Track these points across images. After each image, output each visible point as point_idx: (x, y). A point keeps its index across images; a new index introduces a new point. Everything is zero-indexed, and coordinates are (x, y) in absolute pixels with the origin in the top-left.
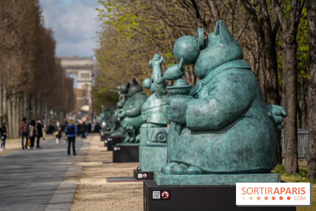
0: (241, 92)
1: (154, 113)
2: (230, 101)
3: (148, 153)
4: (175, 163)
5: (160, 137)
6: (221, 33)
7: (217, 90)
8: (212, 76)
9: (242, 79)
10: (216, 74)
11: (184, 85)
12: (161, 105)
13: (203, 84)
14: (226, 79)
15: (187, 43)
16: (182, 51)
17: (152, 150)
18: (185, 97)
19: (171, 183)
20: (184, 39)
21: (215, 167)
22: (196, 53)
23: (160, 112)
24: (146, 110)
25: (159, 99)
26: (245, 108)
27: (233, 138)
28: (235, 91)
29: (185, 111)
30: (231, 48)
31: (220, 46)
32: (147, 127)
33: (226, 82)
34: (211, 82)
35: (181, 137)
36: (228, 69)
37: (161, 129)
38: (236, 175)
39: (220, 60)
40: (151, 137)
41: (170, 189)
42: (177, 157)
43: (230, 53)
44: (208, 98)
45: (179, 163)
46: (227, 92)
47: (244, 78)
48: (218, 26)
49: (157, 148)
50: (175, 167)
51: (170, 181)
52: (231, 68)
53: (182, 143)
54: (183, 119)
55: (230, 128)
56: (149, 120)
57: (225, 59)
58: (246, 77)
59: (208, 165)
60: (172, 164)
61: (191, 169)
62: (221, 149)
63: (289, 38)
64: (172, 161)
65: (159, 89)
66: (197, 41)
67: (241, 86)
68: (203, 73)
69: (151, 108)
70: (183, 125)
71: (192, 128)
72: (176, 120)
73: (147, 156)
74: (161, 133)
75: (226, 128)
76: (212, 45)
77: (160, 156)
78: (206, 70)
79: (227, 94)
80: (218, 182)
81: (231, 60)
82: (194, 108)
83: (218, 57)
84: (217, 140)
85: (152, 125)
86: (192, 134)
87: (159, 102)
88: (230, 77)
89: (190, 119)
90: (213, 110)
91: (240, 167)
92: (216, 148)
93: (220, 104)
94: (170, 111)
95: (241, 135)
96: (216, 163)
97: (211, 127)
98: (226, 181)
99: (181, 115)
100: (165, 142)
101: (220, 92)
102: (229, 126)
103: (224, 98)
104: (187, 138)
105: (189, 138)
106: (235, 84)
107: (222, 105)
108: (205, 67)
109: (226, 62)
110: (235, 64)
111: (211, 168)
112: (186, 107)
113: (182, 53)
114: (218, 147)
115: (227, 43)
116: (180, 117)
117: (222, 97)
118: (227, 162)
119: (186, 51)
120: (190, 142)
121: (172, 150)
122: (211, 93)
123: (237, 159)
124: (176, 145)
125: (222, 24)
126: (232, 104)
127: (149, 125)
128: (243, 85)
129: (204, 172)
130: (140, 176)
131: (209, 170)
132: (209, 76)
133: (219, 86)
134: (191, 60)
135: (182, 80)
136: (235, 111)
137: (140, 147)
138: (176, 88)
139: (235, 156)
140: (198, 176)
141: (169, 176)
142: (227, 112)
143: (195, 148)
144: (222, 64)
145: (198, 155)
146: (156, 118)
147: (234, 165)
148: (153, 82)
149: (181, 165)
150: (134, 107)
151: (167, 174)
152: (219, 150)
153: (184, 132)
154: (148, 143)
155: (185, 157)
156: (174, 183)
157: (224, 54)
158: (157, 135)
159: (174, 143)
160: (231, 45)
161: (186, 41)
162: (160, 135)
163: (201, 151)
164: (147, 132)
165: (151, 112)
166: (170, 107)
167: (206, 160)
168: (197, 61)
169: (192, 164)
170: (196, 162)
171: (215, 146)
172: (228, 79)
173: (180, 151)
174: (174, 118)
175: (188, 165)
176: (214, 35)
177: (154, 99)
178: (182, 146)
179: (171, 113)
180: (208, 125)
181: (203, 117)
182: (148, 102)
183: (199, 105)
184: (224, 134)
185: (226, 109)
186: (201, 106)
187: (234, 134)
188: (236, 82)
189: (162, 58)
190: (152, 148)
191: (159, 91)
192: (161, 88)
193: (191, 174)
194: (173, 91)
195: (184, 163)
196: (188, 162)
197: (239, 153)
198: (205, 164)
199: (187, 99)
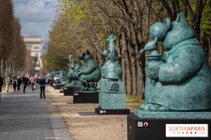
0: (195, 59)
1: (110, 72)
2: (188, 65)
3: (106, 98)
4: (151, 104)
5: (114, 87)
6: (181, 21)
7: (179, 58)
8: (176, 49)
9: (196, 51)
10: (178, 48)
11: (158, 54)
12: (114, 67)
13: (169, 54)
14: (185, 51)
15: (159, 27)
16: (156, 32)
17: (109, 96)
18: (158, 62)
19: (149, 117)
20: (157, 25)
21: (178, 107)
22: (165, 33)
23: (114, 71)
24: (105, 70)
25: (113, 63)
26: (197, 69)
27: (190, 89)
28: (191, 59)
29: (158, 71)
30: (188, 31)
31: (181, 30)
32: (105, 81)
33: (186, 53)
34: (175, 52)
35: (155, 88)
36: (186, 44)
37: (115, 82)
38: (191, 113)
39: (181, 38)
40: (108, 87)
41: (149, 121)
42: (152, 100)
43: (187, 34)
44: (173, 63)
45: (154, 104)
46: (186, 59)
47: (196, 50)
48: (180, 17)
49: (112, 94)
50: (152, 106)
51: (148, 115)
52: (188, 44)
53: (156, 91)
54: (157, 76)
55: (188, 82)
56: (107, 76)
57: (184, 38)
58: (198, 50)
59: (173, 106)
60: (149, 105)
61: (162, 108)
62: (182, 96)
63: (195, 26)
64: (149, 103)
65: (113, 57)
66: (165, 26)
67: (195, 55)
68: (169, 47)
69: (108, 69)
70: (157, 80)
71: (163, 82)
72: (152, 76)
73: (106, 99)
74: (115, 85)
75: (185, 82)
76: (176, 29)
77: (114, 99)
78: (172, 45)
79: (186, 60)
80: (180, 116)
81: (188, 39)
82: (164, 69)
83: (179, 36)
84: (179, 90)
85: (108, 80)
86: (162, 86)
87: (113, 65)
88: (188, 49)
89: (161, 76)
90: (177, 70)
91: (194, 107)
92: (179, 95)
93: (182, 67)
94: (148, 71)
95: (195, 86)
96: (179, 105)
97: (176, 82)
98: (185, 116)
99: (155, 73)
100: (117, 90)
101: (182, 59)
102: (187, 81)
103: (184, 63)
104: (159, 88)
105: (161, 88)
106: (191, 54)
107: (183, 68)
108: (171, 43)
109: (184, 40)
110: (191, 41)
111: (175, 107)
112: (159, 69)
113: (155, 33)
114: (180, 94)
115: (186, 28)
116: (155, 75)
117: (182, 63)
118: (186, 104)
119: (158, 32)
120: (161, 91)
121: (149, 96)
122: (175, 59)
123: (192, 102)
124: (151, 93)
125: (182, 15)
126: (190, 67)
127: (107, 80)
128: (196, 55)
129: (170, 110)
130: (101, 112)
131: (174, 109)
132: (174, 49)
133: (181, 55)
134: (162, 39)
135: (156, 51)
136: (191, 71)
137: (99, 94)
138: (153, 56)
139: (191, 100)
140: (167, 112)
141: (147, 112)
142: (186, 72)
143: (164, 95)
144: (182, 41)
145: (166, 99)
146: (111, 75)
147: (190, 106)
148: (109, 52)
149: (155, 105)
150: (87, 68)
151: (146, 111)
152: (180, 96)
153: (157, 85)
154: (106, 91)
155: (158, 100)
156: (151, 117)
157: (184, 35)
158: (112, 86)
159: (150, 91)
160: (188, 29)
161: (159, 26)
162: (114, 86)
163: (169, 97)
164: (106, 84)
165: (108, 72)
166: (149, 68)
167: (171, 103)
168: (166, 39)
169: (163, 105)
170: (165, 104)
171: (178, 94)
172: (187, 51)
173: (154, 96)
174: (151, 75)
175: (160, 106)
176: (177, 22)
177: (110, 63)
178: (156, 93)
179: (149, 72)
180: (174, 80)
181: (170, 75)
182: (106, 65)
183: (168, 67)
184: (184, 86)
185: (185, 70)
186: (169, 68)
187: (190, 86)
188: (192, 53)
189: (115, 37)
190: (109, 94)
191: (113, 58)
192: (115, 56)
193: (162, 111)
194: (150, 58)
195: (157, 104)
196: (160, 104)
197: (194, 98)
198: (171, 105)
199: (159, 63)
